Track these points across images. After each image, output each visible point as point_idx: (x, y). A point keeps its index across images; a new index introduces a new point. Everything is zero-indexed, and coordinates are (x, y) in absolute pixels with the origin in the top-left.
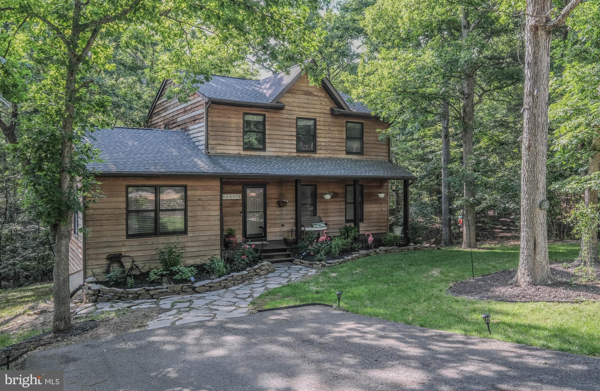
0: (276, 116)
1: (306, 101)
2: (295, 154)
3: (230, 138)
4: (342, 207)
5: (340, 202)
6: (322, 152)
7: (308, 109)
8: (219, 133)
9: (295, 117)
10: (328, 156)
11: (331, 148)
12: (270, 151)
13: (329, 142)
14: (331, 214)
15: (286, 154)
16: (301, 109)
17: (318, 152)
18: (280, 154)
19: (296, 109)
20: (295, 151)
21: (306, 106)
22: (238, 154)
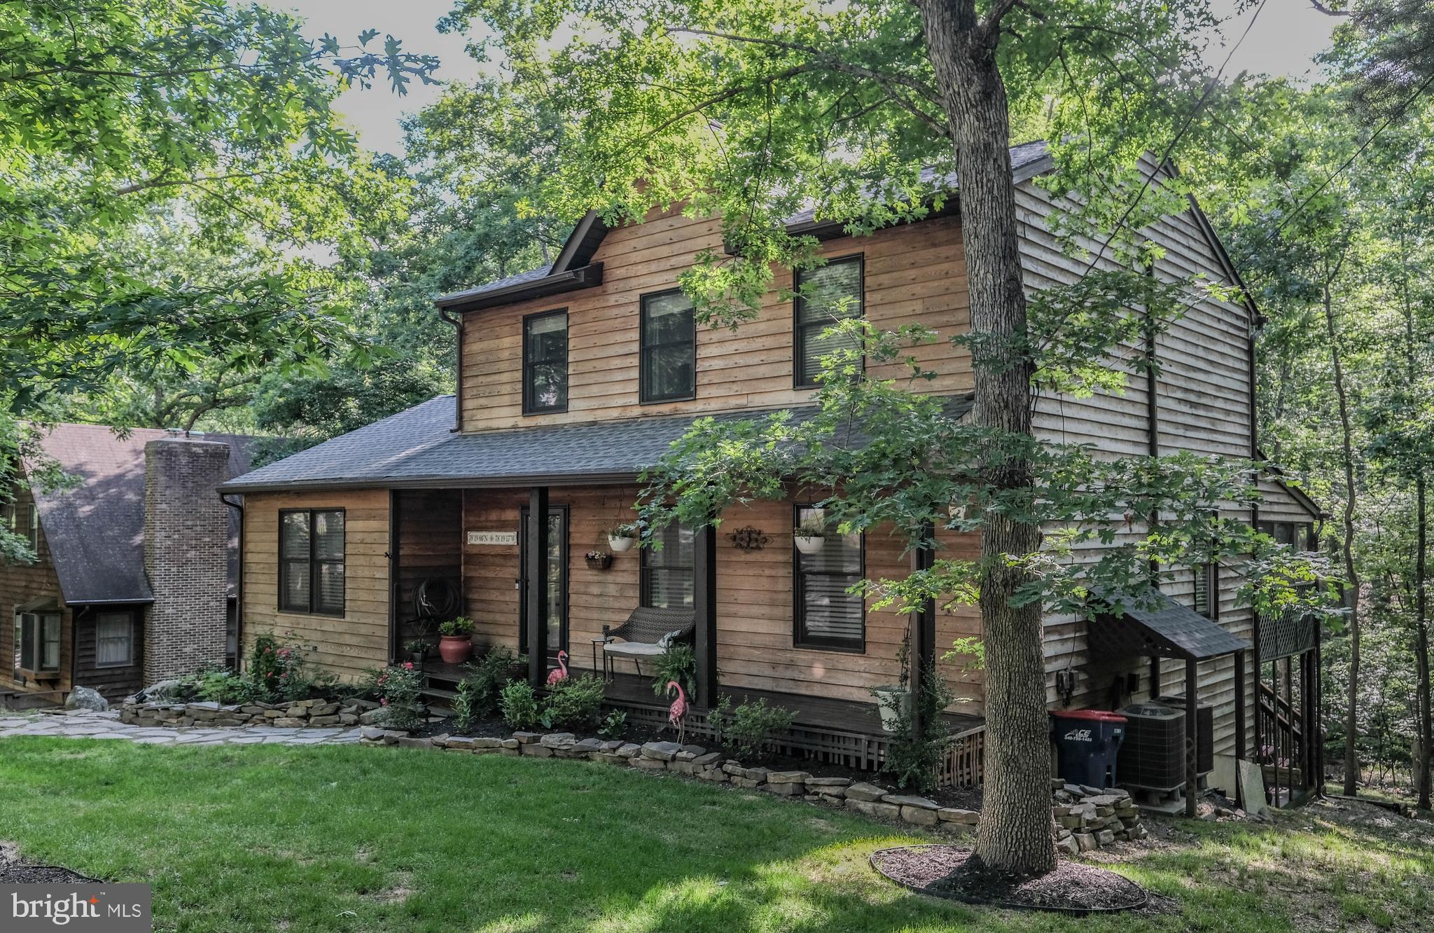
0: (590, 306)
1: (665, 237)
2: (637, 411)
3: (499, 387)
4: (780, 587)
5: (774, 565)
6: (714, 391)
7: (673, 261)
8: (481, 379)
9: (635, 296)
10: (733, 402)
11: (741, 375)
12: (578, 412)
13: (737, 353)
14: (743, 610)
15: (615, 414)
16: (654, 267)
17: (701, 393)
18: (600, 416)
19: (642, 269)
20: (635, 399)
21: (665, 251)
22: (513, 427)
